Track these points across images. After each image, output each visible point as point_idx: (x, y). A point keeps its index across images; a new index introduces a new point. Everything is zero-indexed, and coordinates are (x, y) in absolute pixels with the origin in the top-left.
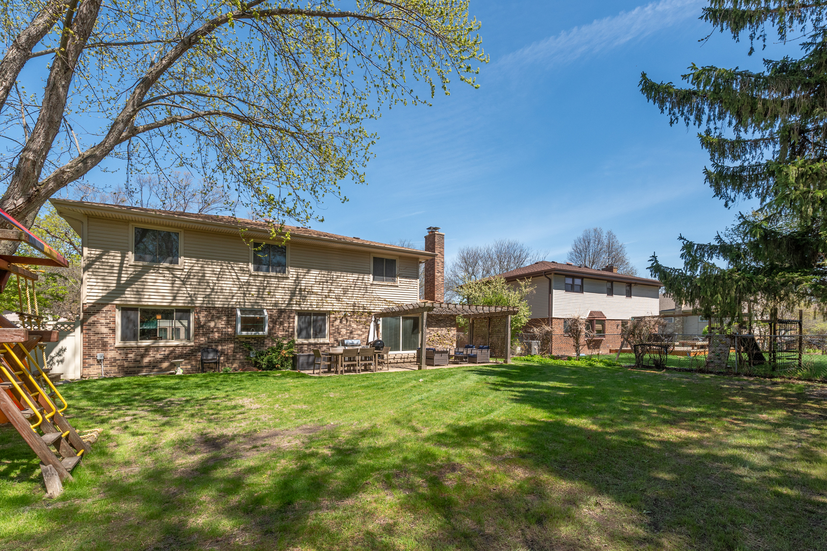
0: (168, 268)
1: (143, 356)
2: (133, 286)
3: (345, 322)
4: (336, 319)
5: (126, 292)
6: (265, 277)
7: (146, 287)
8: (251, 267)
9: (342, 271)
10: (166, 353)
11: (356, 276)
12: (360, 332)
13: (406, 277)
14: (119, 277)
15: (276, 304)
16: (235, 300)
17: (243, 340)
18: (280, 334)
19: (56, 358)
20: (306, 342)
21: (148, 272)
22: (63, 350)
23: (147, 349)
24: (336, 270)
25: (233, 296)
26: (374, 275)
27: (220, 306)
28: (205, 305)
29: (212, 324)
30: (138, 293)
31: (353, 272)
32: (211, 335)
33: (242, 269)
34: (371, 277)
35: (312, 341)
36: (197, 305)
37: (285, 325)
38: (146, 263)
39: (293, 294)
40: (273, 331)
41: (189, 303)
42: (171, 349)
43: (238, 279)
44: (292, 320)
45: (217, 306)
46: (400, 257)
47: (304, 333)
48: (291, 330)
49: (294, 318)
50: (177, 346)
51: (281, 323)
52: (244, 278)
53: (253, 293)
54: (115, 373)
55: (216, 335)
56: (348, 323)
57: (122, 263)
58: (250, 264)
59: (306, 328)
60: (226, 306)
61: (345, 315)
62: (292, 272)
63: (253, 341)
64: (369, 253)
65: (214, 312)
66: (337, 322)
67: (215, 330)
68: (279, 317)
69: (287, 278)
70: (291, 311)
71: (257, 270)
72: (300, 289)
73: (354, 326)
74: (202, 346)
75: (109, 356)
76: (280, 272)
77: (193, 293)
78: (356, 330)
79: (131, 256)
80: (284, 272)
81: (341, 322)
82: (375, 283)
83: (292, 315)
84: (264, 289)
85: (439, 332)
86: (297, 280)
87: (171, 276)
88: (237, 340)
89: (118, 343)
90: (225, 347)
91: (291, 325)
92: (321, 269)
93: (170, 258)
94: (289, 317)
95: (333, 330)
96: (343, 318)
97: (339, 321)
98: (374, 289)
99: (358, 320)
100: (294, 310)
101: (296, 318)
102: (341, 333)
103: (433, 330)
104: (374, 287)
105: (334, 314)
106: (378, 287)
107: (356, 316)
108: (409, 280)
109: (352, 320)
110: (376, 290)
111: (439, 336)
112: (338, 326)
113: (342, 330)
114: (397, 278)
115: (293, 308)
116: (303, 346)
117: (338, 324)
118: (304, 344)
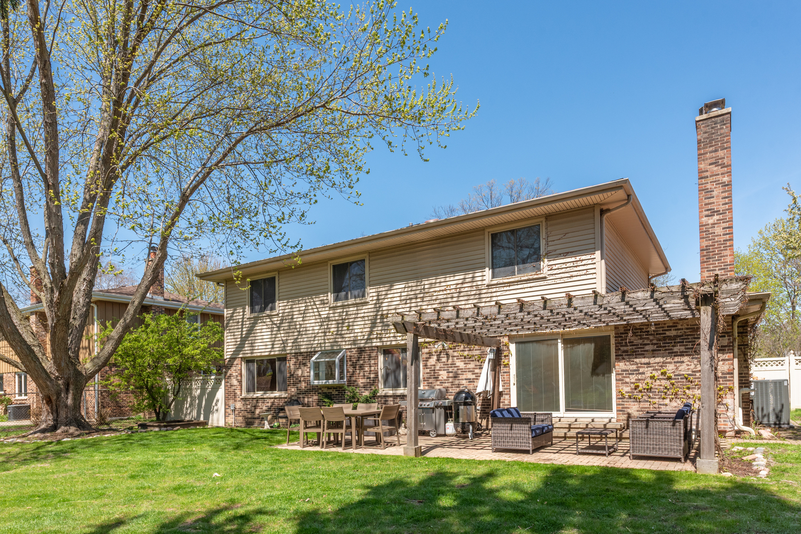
0: (268, 316)
1: (255, 407)
2: (250, 339)
3: (444, 360)
4: (430, 354)
5: (246, 345)
6: (343, 306)
7: (257, 338)
8: (331, 297)
9: (436, 275)
10: (269, 404)
11: (459, 277)
13: (566, 254)
14: (242, 331)
15: (354, 342)
16: (316, 342)
17: (325, 390)
18: (361, 381)
19: (215, 408)
20: (391, 392)
21: (257, 323)
22: (218, 401)
23: (257, 399)
24: (428, 276)
25: (315, 337)
26: (493, 267)
27: (305, 350)
28: (293, 351)
29: (299, 372)
30: (252, 345)
31: (454, 272)
32: (299, 385)
33: (323, 303)
34: (488, 272)
35: (401, 391)
36: (288, 352)
37: (367, 369)
38: (256, 314)
39: (374, 324)
40: (354, 379)
41: (282, 350)
42: (272, 400)
43: (320, 315)
44: (373, 362)
45: (302, 350)
46: (548, 217)
47: (391, 379)
48: (372, 376)
49: (376, 358)
50: (275, 398)
51: (362, 367)
52: (324, 313)
53: (332, 330)
54: (241, 423)
55: (303, 385)
56: (450, 361)
57: (243, 318)
58: (329, 294)
59: (394, 371)
60: (309, 350)
61: (444, 348)
62: (371, 293)
63: (334, 392)
64: (481, 230)
65: (300, 358)
66: (433, 361)
67: (302, 379)
68: (359, 359)
69: (366, 303)
70: (372, 349)
71: (337, 299)
72: (382, 315)
73: (460, 364)
74: (293, 398)
75: (237, 407)
76: (359, 297)
77: (285, 338)
78: (464, 371)
79: (248, 309)
80: (363, 296)
81: (438, 360)
83: (374, 354)
84: (343, 323)
85: (670, 368)
86: (379, 302)
87: (271, 323)
88: (320, 391)
89: (243, 395)
90: (311, 400)
91: (373, 368)
92: (406, 280)
93: (270, 305)
94: (370, 357)
95: (427, 373)
96: (441, 352)
97: (435, 358)
98: (494, 294)
99: (466, 353)
100: (375, 347)
101: (381, 358)
102: (440, 378)
103: (648, 364)
104: (494, 290)
105: (427, 348)
106: (502, 289)
107: (462, 347)
108: (573, 259)
109: (456, 354)
110: (498, 294)
111: (669, 378)
112: (434, 365)
113: (441, 372)
114: (543, 261)
115: (374, 344)
116: (387, 399)
117: (433, 363)
118: (388, 396)
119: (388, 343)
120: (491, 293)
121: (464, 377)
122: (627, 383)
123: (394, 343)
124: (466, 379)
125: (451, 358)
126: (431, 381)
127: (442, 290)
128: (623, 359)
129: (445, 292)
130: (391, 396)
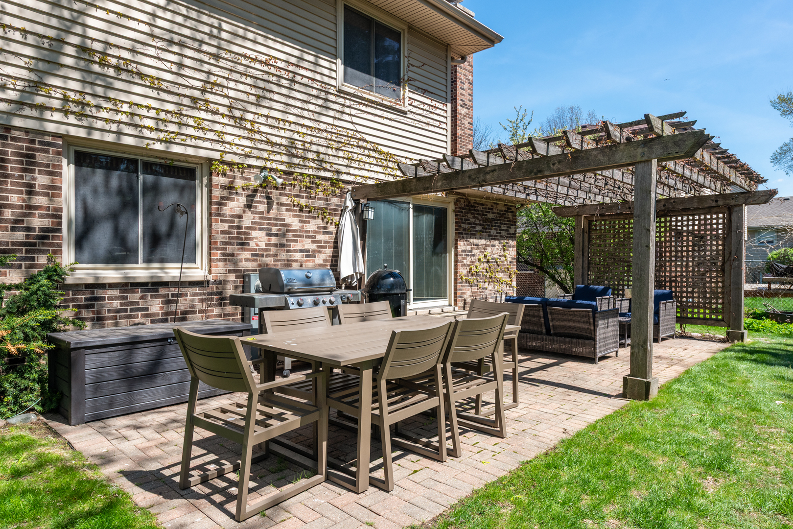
3: (262, 207)
4: (231, 190)
11: (291, 50)
12: (309, 245)
13: (424, 92)
20: (111, 274)
26: (347, 64)
34: (340, 66)
35: (140, 272)
37: (11, 196)
39: (46, 63)
44: (42, 180)
46: (411, 27)
47: (102, 236)
56: (273, 212)
59: (114, 216)
61: (265, 183)
66: (235, 205)
70: (41, 138)
73: (293, 222)
78: (298, 236)
81: (249, 206)
82: (349, 88)
91: (40, 200)
94: (29, 164)
95: (223, 232)
96: (255, 191)
97: (243, 200)
98: (347, 110)
99: (303, 202)
100: (55, 135)
101: (68, 171)
102: (252, 245)
103: (477, 245)
104: (348, 103)
105: (224, 174)
106: (358, 106)
107: (297, 188)
108: (429, 102)
109: (284, 200)
110: (353, 112)
111: (488, 262)
112: (240, 217)
113: (254, 234)
114: (404, 88)
115: (51, 127)
116: (99, 293)
117: (238, 212)
118: (103, 286)
119: (110, 138)
120: (343, 105)
121: (298, 246)
122: (464, 265)
123: (128, 141)
124: (301, 251)
125: (275, 206)
126: (230, 249)
127: (261, 62)
128: (463, 238)
129: (266, 68)
130: (112, 286)
